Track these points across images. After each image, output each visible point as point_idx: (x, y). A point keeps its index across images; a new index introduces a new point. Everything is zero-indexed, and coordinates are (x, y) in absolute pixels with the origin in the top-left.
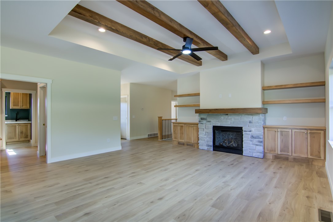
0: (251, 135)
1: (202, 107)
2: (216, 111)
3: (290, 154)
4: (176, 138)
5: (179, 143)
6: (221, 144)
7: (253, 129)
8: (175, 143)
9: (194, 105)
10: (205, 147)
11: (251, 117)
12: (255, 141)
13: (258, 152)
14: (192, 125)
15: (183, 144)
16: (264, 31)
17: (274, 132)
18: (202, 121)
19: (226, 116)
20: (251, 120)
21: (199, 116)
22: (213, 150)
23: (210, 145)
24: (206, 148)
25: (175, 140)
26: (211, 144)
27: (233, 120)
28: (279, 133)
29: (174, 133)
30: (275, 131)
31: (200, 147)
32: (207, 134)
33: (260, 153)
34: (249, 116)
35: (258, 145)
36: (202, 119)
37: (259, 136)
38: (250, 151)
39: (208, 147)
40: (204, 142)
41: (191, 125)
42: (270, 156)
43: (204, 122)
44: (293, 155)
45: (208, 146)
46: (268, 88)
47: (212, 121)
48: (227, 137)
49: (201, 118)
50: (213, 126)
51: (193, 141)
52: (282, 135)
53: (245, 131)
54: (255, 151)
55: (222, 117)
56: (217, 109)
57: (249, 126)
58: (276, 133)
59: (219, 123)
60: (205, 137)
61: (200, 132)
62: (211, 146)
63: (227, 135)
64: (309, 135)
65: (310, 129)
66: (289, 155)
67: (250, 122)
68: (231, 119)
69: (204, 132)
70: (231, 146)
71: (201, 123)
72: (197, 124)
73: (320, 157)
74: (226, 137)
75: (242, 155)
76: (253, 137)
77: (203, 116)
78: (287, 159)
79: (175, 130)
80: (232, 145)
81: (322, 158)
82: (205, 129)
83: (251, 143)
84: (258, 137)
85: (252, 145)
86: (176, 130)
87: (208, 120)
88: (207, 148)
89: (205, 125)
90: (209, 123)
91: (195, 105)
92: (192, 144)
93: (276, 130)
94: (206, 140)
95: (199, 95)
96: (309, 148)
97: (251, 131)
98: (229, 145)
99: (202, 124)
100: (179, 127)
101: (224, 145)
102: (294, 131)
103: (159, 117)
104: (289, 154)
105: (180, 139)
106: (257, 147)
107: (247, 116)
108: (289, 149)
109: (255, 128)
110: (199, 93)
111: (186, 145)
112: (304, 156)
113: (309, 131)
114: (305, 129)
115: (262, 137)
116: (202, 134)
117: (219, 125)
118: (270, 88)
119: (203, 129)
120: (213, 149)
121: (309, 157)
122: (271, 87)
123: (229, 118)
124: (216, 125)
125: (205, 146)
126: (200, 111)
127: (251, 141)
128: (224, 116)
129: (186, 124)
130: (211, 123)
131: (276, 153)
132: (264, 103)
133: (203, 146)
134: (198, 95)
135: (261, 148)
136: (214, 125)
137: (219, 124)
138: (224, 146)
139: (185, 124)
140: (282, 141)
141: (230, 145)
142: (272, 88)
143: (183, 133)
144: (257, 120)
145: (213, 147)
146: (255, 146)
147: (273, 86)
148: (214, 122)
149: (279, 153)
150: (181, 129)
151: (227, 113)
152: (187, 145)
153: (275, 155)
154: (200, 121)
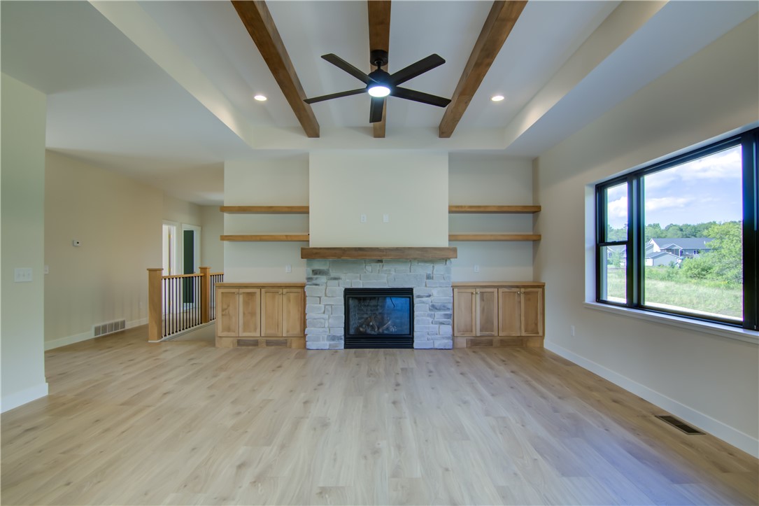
0: (431, 304)
1: (316, 241)
2: (361, 253)
3: (495, 333)
4: (229, 329)
5: (240, 343)
6: (361, 329)
7: (435, 292)
8: (226, 344)
9: (286, 236)
10: (323, 342)
11: (430, 266)
12: (439, 315)
13: (443, 338)
14: (285, 291)
15: (255, 343)
16: (492, 97)
17: (470, 294)
18: (317, 279)
19: (378, 264)
20: (431, 273)
21: (308, 265)
22: (345, 348)
23: (339, 335)
24: (326, 344)
25: (225, 334)
26: (341, 332)
27: (393, 273)
28: (478, 297)
29: (223, 315)
30: (472, 293)
31: (310, 345)
32: (330, 309)
33: (448, 338)
34: (427, 265)
35: (444, 324)
36: (315, 272)
37: (446, 305)
38: (429, 337)
39: (332, 342)
40: (321, 330)
41: (280, 291)
42: (462, 342)
43: (322, 279)
44: (500, 335)
45: (333, 338)
46: (457, 209)
47: (342, 276)
48: (369, 312)
49: (313, 271)
50: (346, 289)
51: (288, 332)
52: (483, 300)
53: (419, 297)
54: (438, 336)
55: (369, 268)
56: (360, 249)
57: (426, 286)
58: (474, 296)
59: (361, 281)
60: (323, 319)
61: (309, 304)
62: (339, 338)
63: (369, 308)
64: (522, 296)
65: (525, 287)
66: (493, 336)
67: (429, 277)
68: (390, 270)
69: (322, 306)
70: (386, 332)
71: (314, 282)
72: (302, 287)
73: (538, 333)
74: (367, 314)
75: (413, 348)
76: (434, 308)
77: (318, 265)
78: (490, 343)
79: (225, 307)
80: (387, 329)
81: (541, 334)
82: (324, 298)
83: (431, 320)
84: (444, 308)
85: (431, 325)
86: (228, 306)
87: (333, 274)
88: (330, 345)
89: (324, 287)
90: (336, 281)
91: (290, 236)
92: (281, 339)
93: (473, 291)
94: (326, 326)
95: (308, 213)
96: (523, 318)
97: (429, 296)
98: (381, 330)
99: (316, 285)
100: (241, 297)
101: (369, 331)
102: (501, 290)
103: (150, 270)
104: (493, 333)
105: (244, 331)
106: (442, 326)
107: (422, 264)
108: (493, 324)
109: (439, 289)
110: (308, 207)
111: (264, 345)
112: (515, 334)
113: (523, 290)
114: (517, 287)
115: (450, 306)
116: (314, 311)
117: (361, 286)
118: (461, 210)
119: (320, 297)
120: (345, 344)
121: (524, 334)
122: (462, 207)
123: (385, 268)
124: (354, 287)
125: (323, 340)
126: (316, 253)
127: (430, 316)
128: (373, 264)
129: (263, 287)
130: (340, 281)
131: (474, 334)
132: (452, 238)
133: (317, 339)
134: (305, 211)
135: (447, 329)
136: (349, 287)
137: (359, 284)
138: (371, 335)
139: (261, 287)
140: (483, 311)
141: (383, 330)
142: (463, 210)
143: (253, 314)
144: (442, 273)
145: (345, 341)
146: (437, 326)
147: (465, 207)
148: (347, 280)
149: (478, 334)
150: (246, 303)
151: (379, 258)
152: (268, 343)
153: (471, 340)
154: (309, 279)
